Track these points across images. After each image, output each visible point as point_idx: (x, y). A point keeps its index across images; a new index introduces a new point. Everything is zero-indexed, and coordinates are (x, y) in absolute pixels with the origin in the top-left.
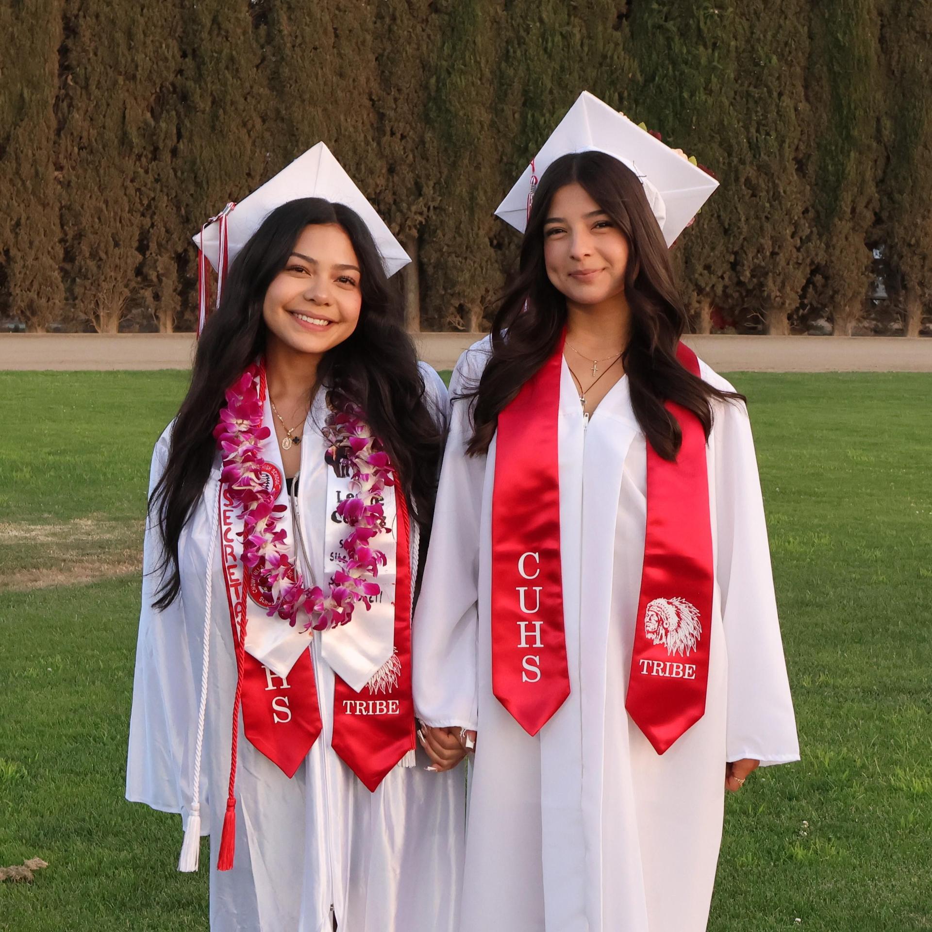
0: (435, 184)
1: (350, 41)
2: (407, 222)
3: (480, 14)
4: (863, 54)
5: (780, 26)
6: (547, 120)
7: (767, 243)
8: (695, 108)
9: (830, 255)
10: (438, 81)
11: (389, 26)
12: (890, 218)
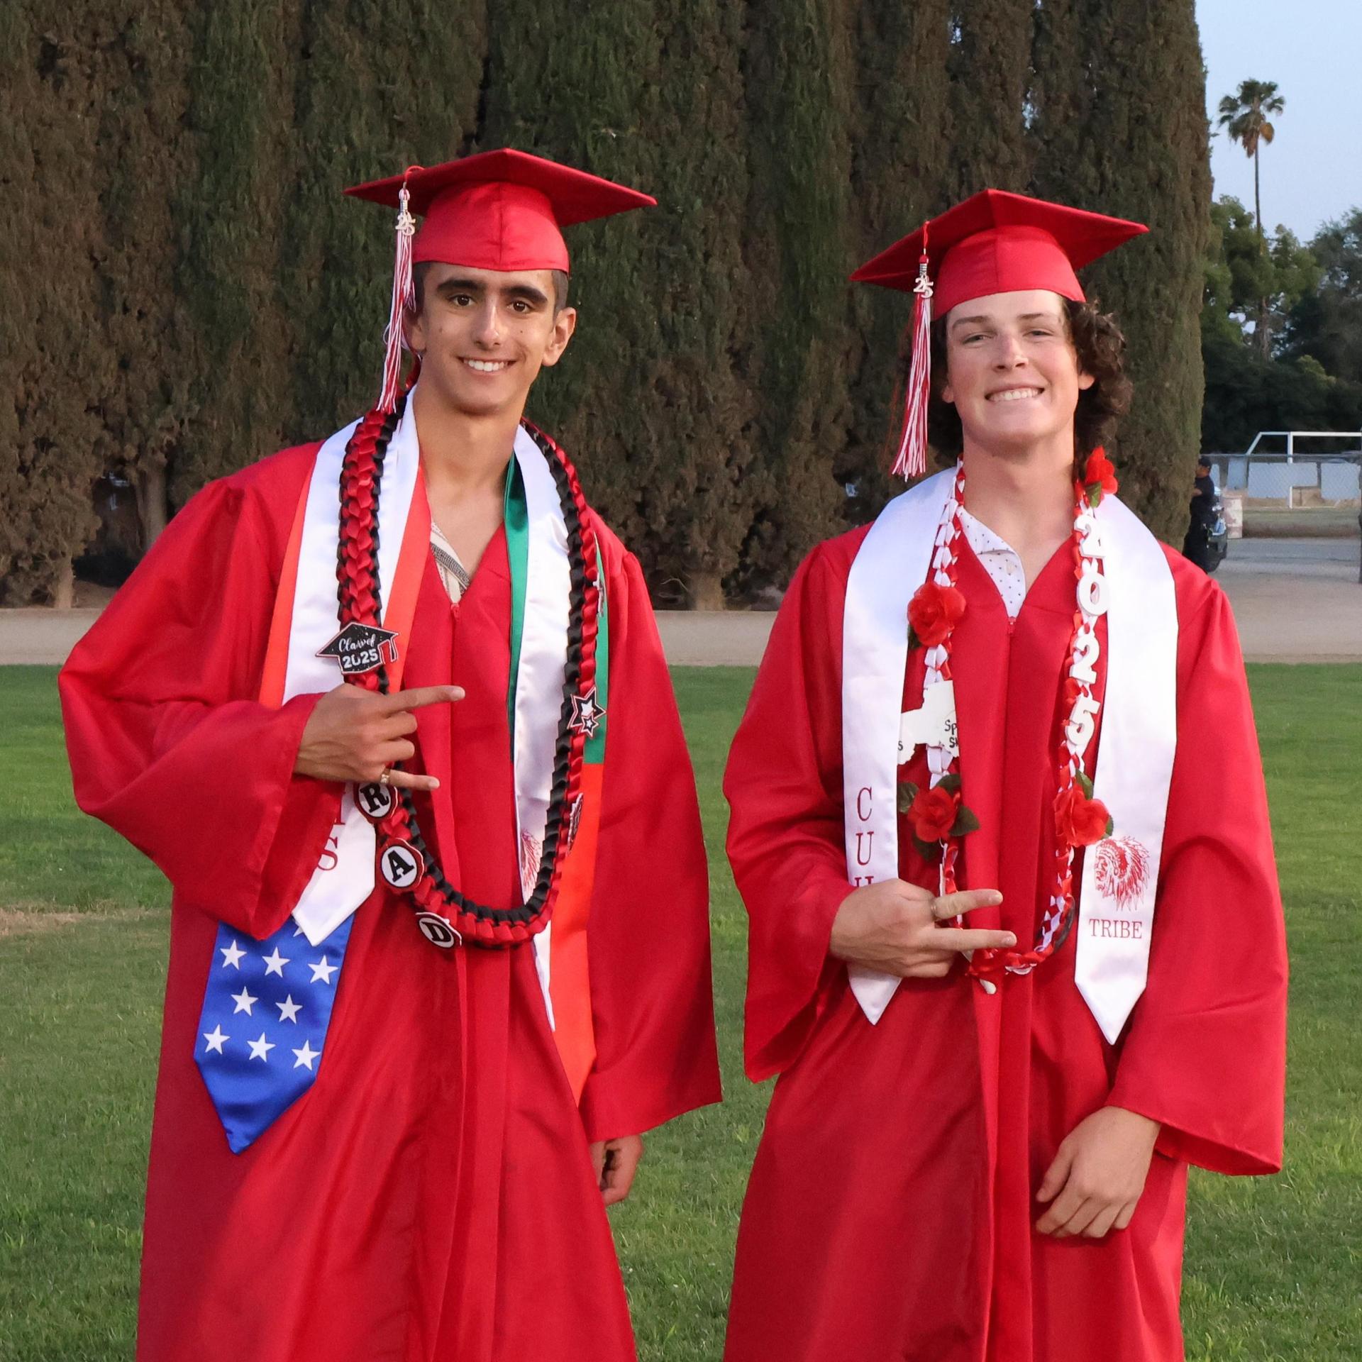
0: (191, 385)
1: (59, 169)
2: (149, 443)
3: (257, 131)
4: (827, 196)
5: (706, 155)
6: (360, 290)
7: (691, 475)
8: (581, 275)
9: (783, 493)
10: (194, 233)
11: (120, 149)
12: (870, 437)
